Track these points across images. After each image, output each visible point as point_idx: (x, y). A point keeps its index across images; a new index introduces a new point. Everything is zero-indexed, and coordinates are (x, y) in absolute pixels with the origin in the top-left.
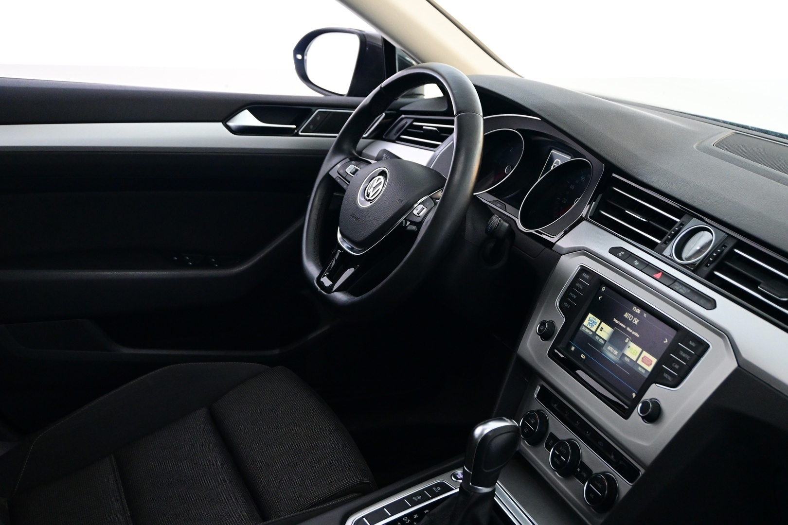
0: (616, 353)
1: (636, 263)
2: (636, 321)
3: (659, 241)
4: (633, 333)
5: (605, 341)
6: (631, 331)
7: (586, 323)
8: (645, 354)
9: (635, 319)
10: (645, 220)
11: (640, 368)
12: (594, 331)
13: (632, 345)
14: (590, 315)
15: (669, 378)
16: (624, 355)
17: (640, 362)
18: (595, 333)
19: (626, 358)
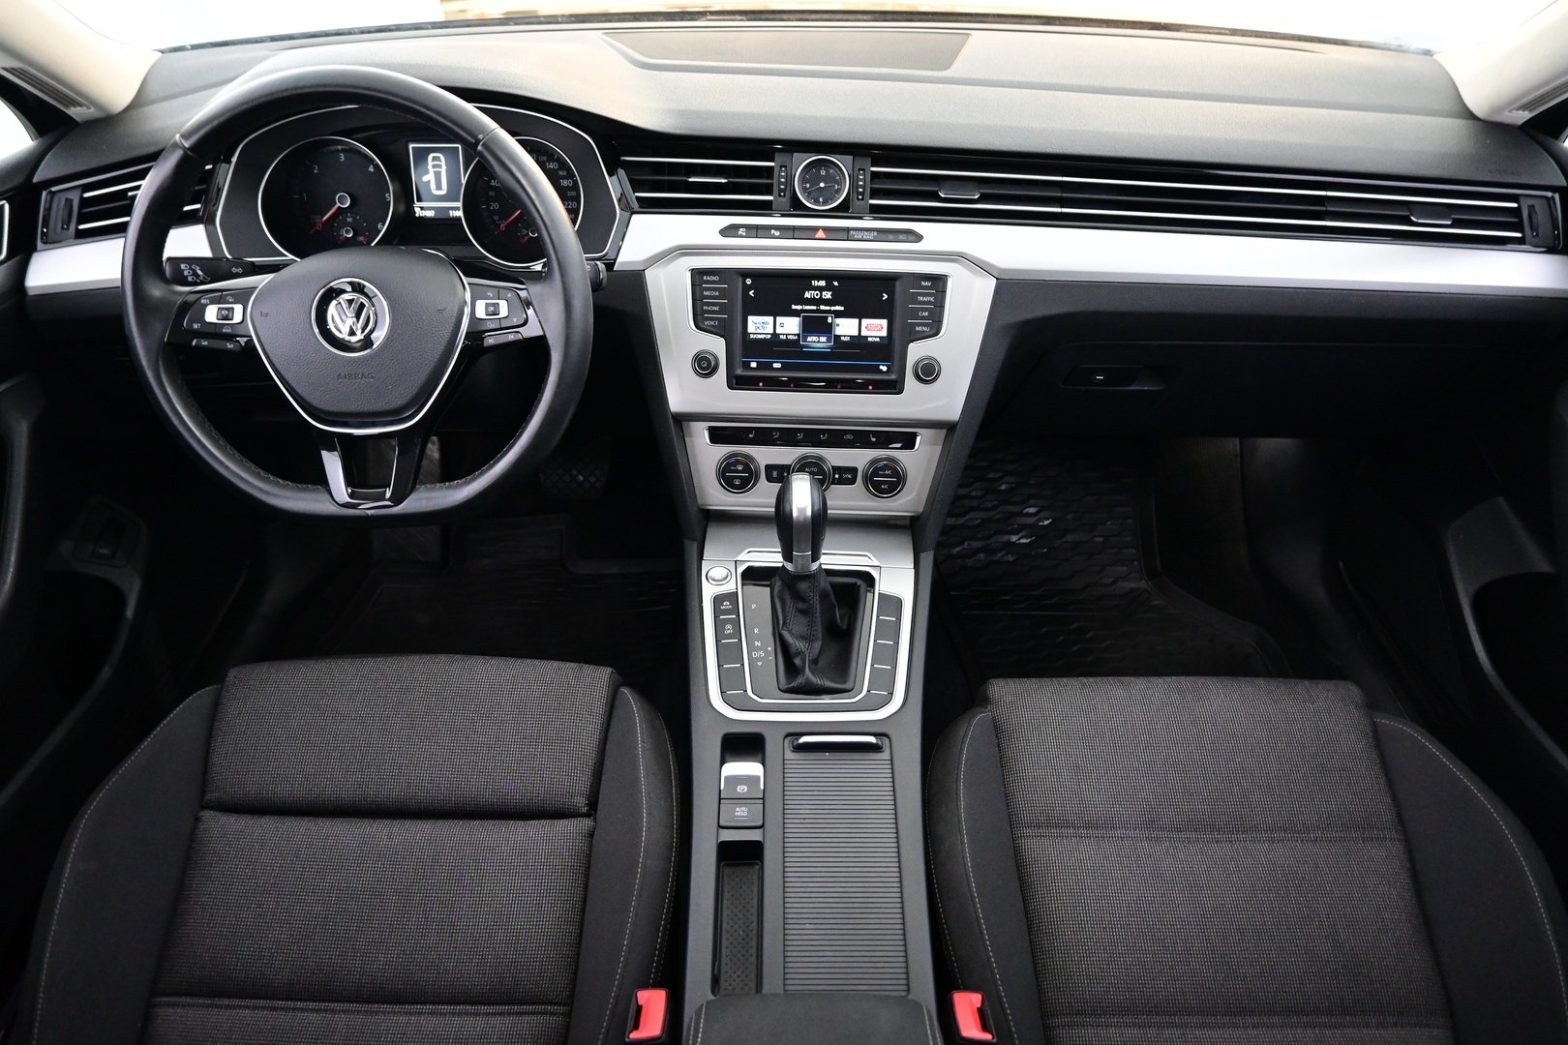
0: (823, 339)
1: (777, 233)
2: (828, 295)
3: (770, 198)
4: (833, 308)
5: (798, 335)
6: (828, 308)
7: (751, 329)
8: (865, 322)
9: (824, 293)
10: (724, 181)
11: (870, 339)
12: (772, 332)
13: (838, 321)
14: (749, 318)
15: (925, 329)
16: (837, 337)
17: (864, 333)
18: (775, 335)
19: (842, 338)
